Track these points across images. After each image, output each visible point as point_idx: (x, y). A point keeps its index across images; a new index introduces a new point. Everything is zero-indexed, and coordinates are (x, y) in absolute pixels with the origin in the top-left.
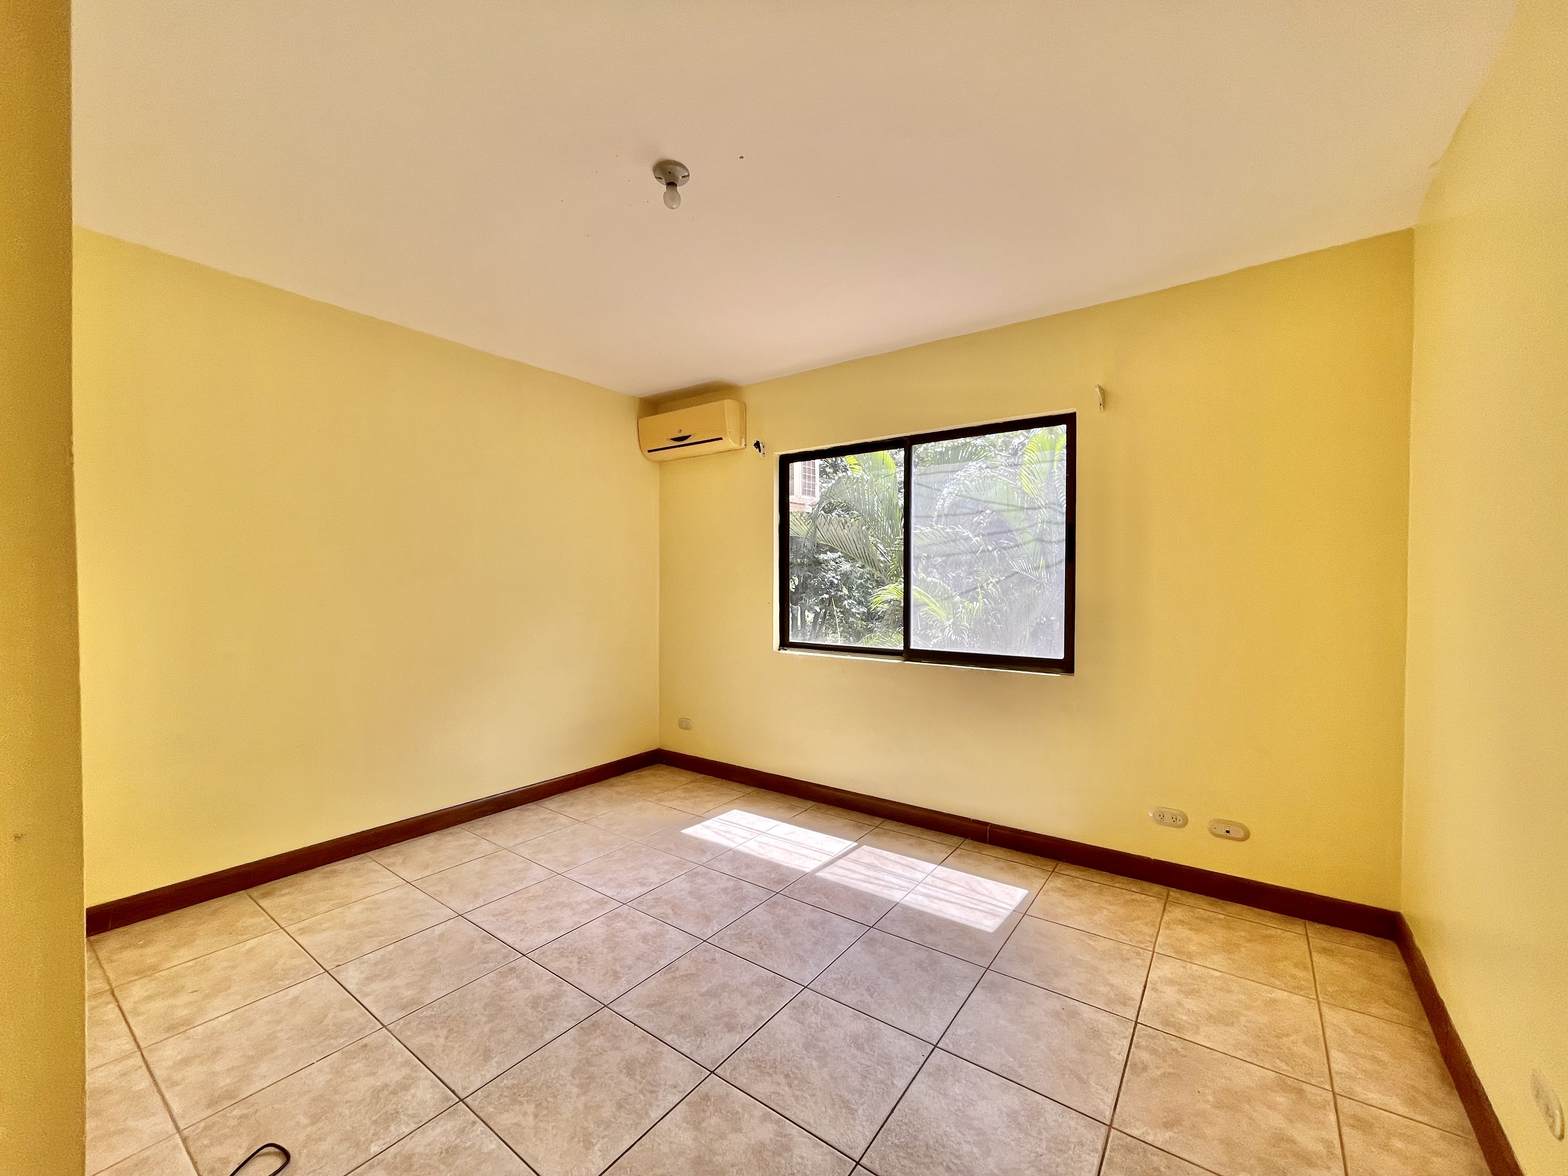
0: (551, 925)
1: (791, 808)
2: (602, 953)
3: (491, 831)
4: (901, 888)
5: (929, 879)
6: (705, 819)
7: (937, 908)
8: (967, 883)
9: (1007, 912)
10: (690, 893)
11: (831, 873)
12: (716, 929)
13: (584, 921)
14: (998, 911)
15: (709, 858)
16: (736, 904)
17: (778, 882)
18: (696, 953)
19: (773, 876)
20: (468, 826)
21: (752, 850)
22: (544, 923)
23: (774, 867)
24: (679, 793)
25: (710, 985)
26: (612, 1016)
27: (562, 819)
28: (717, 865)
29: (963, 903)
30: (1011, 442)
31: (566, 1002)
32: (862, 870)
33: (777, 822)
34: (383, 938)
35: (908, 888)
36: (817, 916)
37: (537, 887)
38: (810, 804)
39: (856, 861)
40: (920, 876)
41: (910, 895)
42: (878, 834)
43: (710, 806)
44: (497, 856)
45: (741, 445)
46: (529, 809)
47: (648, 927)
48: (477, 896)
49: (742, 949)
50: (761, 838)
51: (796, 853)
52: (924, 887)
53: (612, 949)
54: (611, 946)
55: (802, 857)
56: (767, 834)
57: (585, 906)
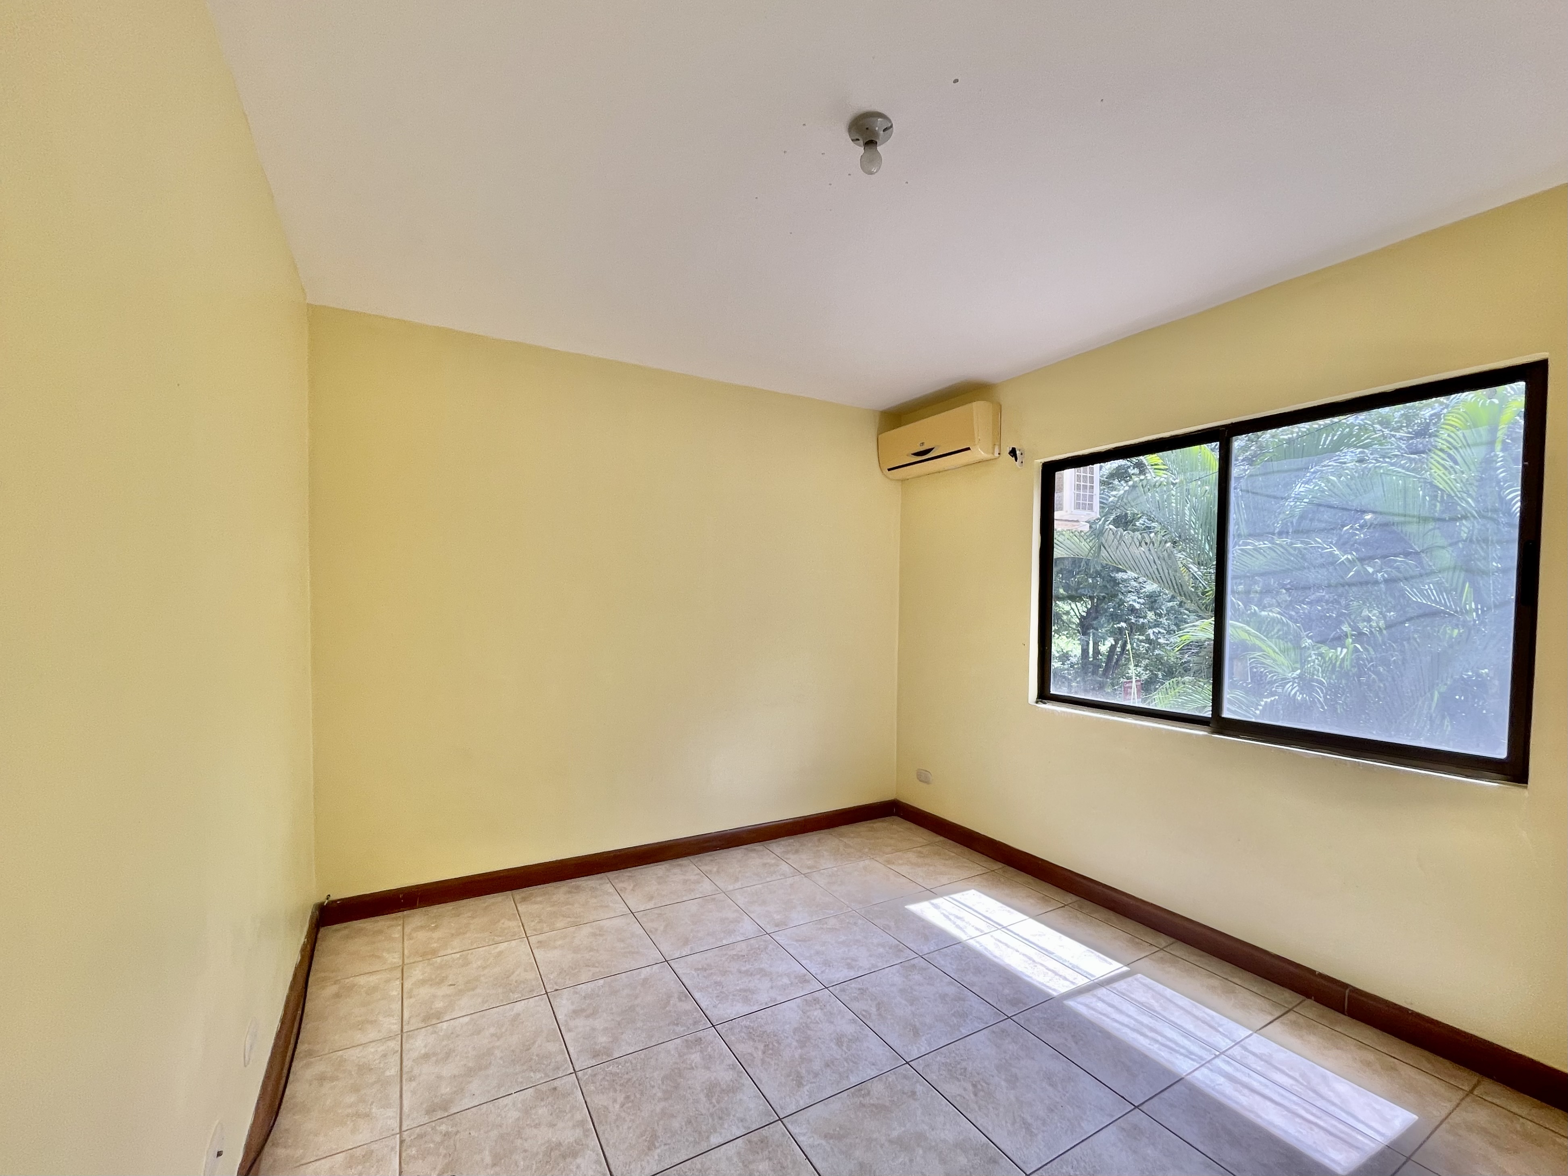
0: (746, 995)
1: (1045, 900)
2: (789, 1045)
3: (715, 869)
4: (1189, 1055)
5: (1237, 1051)
6: (936, 895)
7: (1245, 1103)
8: (1303, 1075)
9: (1373, 1145)
10: (902, 991)
11: (1086, 1005)
12: (923, 1051)
13: (780, 999)
14: (1357, 1139)
15: (932, 949)
16: (953, 1021)
17: (1014, 1002)
18: (894, 1077)
19: (1007, 991)
20: (696, 859)
21: (986, 949)
22: (740, 990)
23: (1009, 978)
24: (912, 856)
25: (903, 1129)
26: (784, 1135)
27: (784, 867)
28: (940, 961)
29: (1294, 1107)
30: (1418, 415)
31: (741, 1100)
32: (1132, 1010)
33: (1022, 917)
34: (597, 970)
35: (1201, 1058)
36: (1058, 1066)
37: (743, 945)
38: (1071, 898)
39: (1124, 994)
40: (1224, 1043)
41: (1204, 1070)
42: (1162, 960)
43: (944, 880)
44: (714, 899)
45: (993, 453)
46: (755, 850)
47: (846, 1025)
48: (686, 942)
49: (951, 1089)
50: (999, 934)
51: (1042, 965)
52: (1228, 1063)
53: (802, 1044)
54: (802, 1039)
55: (1050, 973)
56: (1008, 930)
57: (786, 980)
